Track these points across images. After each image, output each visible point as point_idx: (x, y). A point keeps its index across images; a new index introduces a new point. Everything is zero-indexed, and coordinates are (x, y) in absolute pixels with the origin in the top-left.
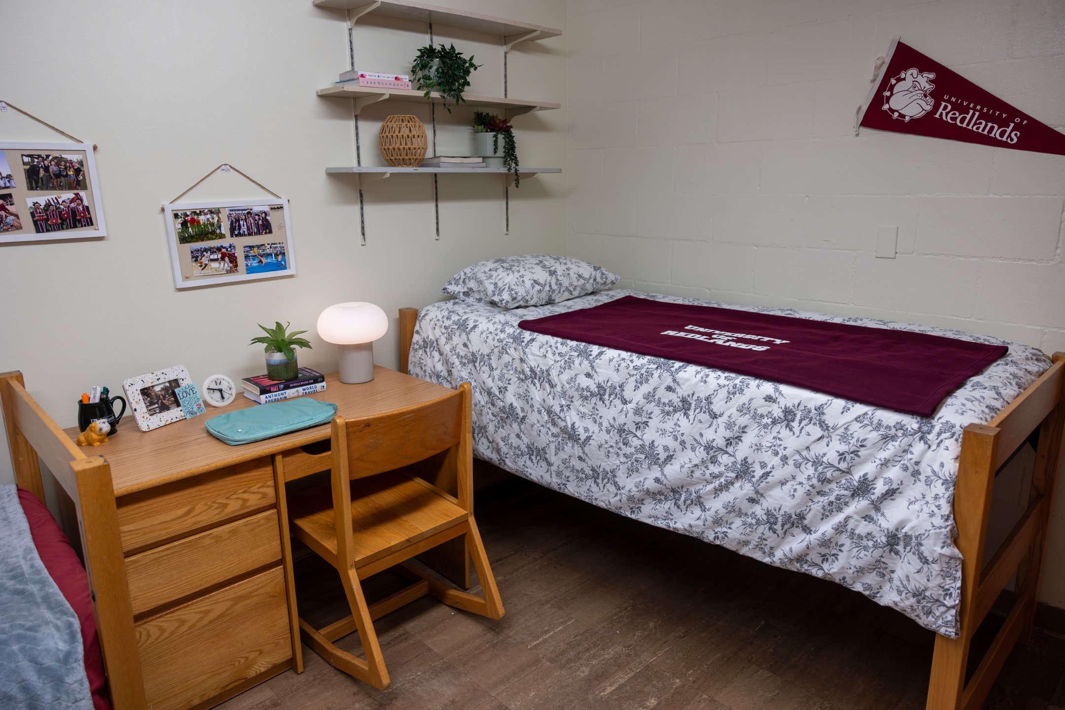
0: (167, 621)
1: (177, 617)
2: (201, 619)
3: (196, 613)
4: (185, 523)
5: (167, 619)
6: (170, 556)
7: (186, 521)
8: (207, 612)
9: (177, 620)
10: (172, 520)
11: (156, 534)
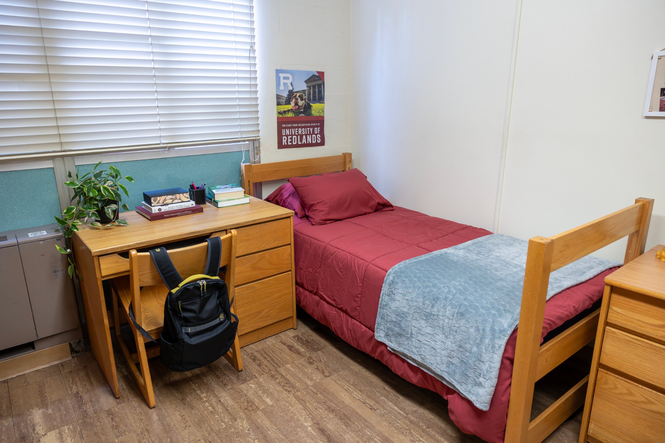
0: (622, 385)
1: (628, 388)
2: (644, 402)
3: (642, 396)
4: (658, 332)
5: (621, 382)
6: (637, 345)
7: (658, 330)
8: (651, 402)
9: (628, 389)
10: (647, 324)
11: (633, 325)
